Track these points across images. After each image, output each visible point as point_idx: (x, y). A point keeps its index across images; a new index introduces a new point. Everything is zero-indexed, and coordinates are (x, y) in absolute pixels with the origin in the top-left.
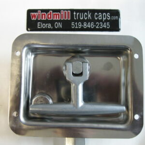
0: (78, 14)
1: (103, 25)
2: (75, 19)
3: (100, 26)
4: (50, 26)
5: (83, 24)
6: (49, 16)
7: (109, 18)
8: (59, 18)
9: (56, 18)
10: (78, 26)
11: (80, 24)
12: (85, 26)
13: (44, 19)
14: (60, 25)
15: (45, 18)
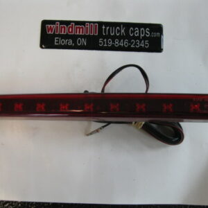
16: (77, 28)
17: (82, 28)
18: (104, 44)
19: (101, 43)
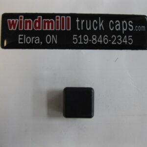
0: (83, 21)
1: (122, 40)
2: (79, 29)
3: (117, 40)
4: (38, 40)
5: (90, 38)
6: (37, 23)
7: (131, 28)
8: (52, 28)
9: (48, 28)
10: (83, 41)
11: (86, 38)
12: (94, 41)
13: (28, 29)
14: (54, 39)
15: (30, 28)
16: (45, 22)
17: (52, 22)
18: (79, 41)
19: (75, 41)
